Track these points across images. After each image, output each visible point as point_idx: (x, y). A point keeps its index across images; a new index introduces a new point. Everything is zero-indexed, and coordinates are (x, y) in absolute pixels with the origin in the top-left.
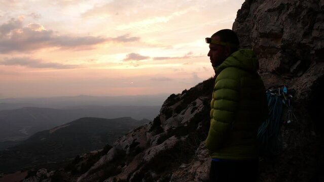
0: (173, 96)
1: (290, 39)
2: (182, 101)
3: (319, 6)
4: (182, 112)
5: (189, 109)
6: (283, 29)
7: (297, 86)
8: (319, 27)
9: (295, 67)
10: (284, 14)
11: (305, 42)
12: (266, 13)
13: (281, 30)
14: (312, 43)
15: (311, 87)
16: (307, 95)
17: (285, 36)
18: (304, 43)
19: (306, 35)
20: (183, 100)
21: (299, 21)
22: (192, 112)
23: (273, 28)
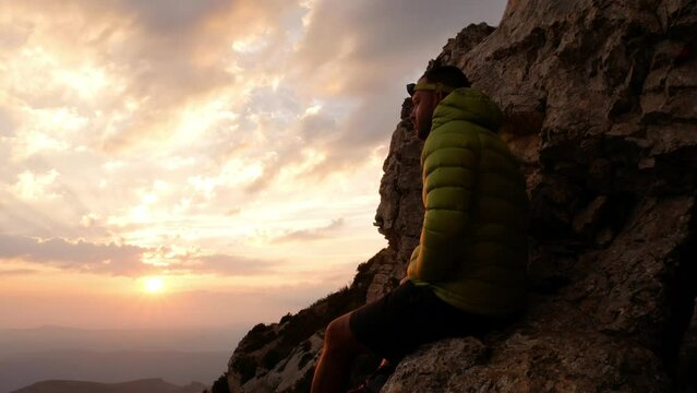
0: (260, 328)
1: (573, 127)
2: (279, 340)
3: (658, 18)
4: (278, 366)
5: (295, 360)
6: (543, 101)
7: (609, 276)
8: (663, 82)
9: (589, 214)
10: (544, 58)
11: (619, 133)
12: (489, 63)
13: (538, 103)
14: (642, 134)
15: (659, 276)
16: (651, 304)
17: (554, 120)
18: (616, 138)
19: (618, 113)
20: (282, 337)
21: (594, 74)
22: (302, 365)
23: (513, 99)
